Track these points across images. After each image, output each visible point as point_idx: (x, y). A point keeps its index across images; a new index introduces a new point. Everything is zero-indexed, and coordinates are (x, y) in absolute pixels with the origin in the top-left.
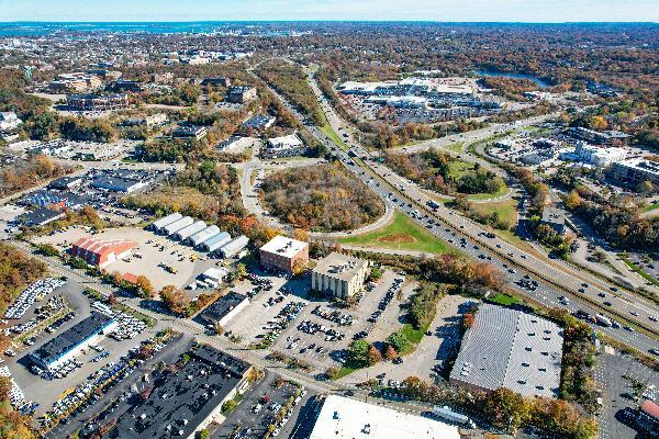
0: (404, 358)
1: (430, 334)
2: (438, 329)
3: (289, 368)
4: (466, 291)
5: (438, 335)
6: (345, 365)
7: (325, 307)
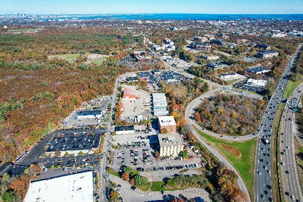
0: (137, 190)
2: (170, 195)
3: (108, 158)
5: (164, 197)
6: (119, 173)
7: (150, 152)
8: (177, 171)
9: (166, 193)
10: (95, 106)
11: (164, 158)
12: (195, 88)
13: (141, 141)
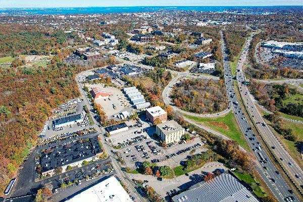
0: (164, 180)
1: (187, 175)
2: (195, 175)
3: (117, 160)
4: (227, 163)
5: (191, 178)
6: (137, 170)
7: (154, 143)
8: (188, 153)
9: (191, 174)
10: (68, 112)
11: (170, 145)
13: (139, 135)
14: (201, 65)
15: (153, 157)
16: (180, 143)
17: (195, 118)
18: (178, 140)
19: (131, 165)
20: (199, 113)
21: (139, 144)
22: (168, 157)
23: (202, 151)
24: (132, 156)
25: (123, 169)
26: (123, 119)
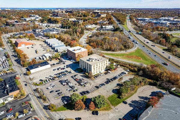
0: (100, 113)
1: (125, 103)
2: (133, 102)
3: (38, 97)
5: (130, 105)
6: (65, 106)
7: (79, 76)
8: (116, 82)
11: (96, 76)
12: (76, 33)
13: (63, 71)
14: (104, 26)
15: (81, 89)
16: (106, 74)
17: (112, 55)
18: (103, 71)
19: (56, 101)
20: (113, 51)
21: (64, 78)
22: (97, 87)
23: (129, 78)
24: (56, 91)
25: (46, 108)
26: (45, 59)
